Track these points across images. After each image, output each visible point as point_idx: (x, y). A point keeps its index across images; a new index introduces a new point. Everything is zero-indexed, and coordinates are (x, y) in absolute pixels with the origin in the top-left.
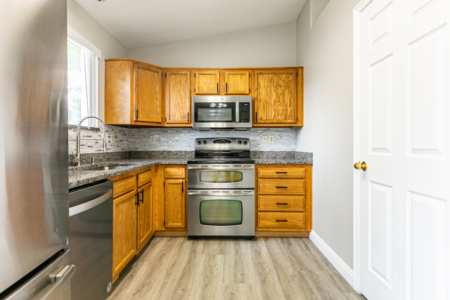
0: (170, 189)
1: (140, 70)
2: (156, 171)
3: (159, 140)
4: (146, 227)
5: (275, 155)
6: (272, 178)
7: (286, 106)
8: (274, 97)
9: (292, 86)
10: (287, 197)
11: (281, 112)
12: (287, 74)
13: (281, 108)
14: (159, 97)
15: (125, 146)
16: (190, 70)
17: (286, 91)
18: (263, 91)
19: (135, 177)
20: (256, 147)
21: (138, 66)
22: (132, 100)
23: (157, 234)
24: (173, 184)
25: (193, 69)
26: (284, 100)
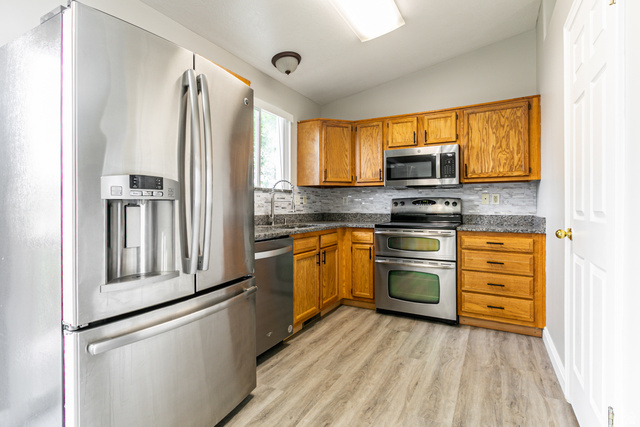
0: (358, 254)
1: (329, 129)
2: (344, 235)
3: (352, 201)
4: (330, 291)
5: (500, 220)
6: (482, 250)
7: (512, 153)
8: (493, 141)
9: (522, 124)
10: (504, 277)
11: (503, 162)
12: (513, 108)
13: (503, 157)
14: (348, 154)
15: (318, 208)
16: (382, 120)
17: (512, 133)
18: (476, 136)
19: (317, 238)
20: (472, 209)
21: (326, 124)
22: (321, 160)
23: (346, 302)
24: (361, 249)
25: (386, 118)
26: (508, 145)
